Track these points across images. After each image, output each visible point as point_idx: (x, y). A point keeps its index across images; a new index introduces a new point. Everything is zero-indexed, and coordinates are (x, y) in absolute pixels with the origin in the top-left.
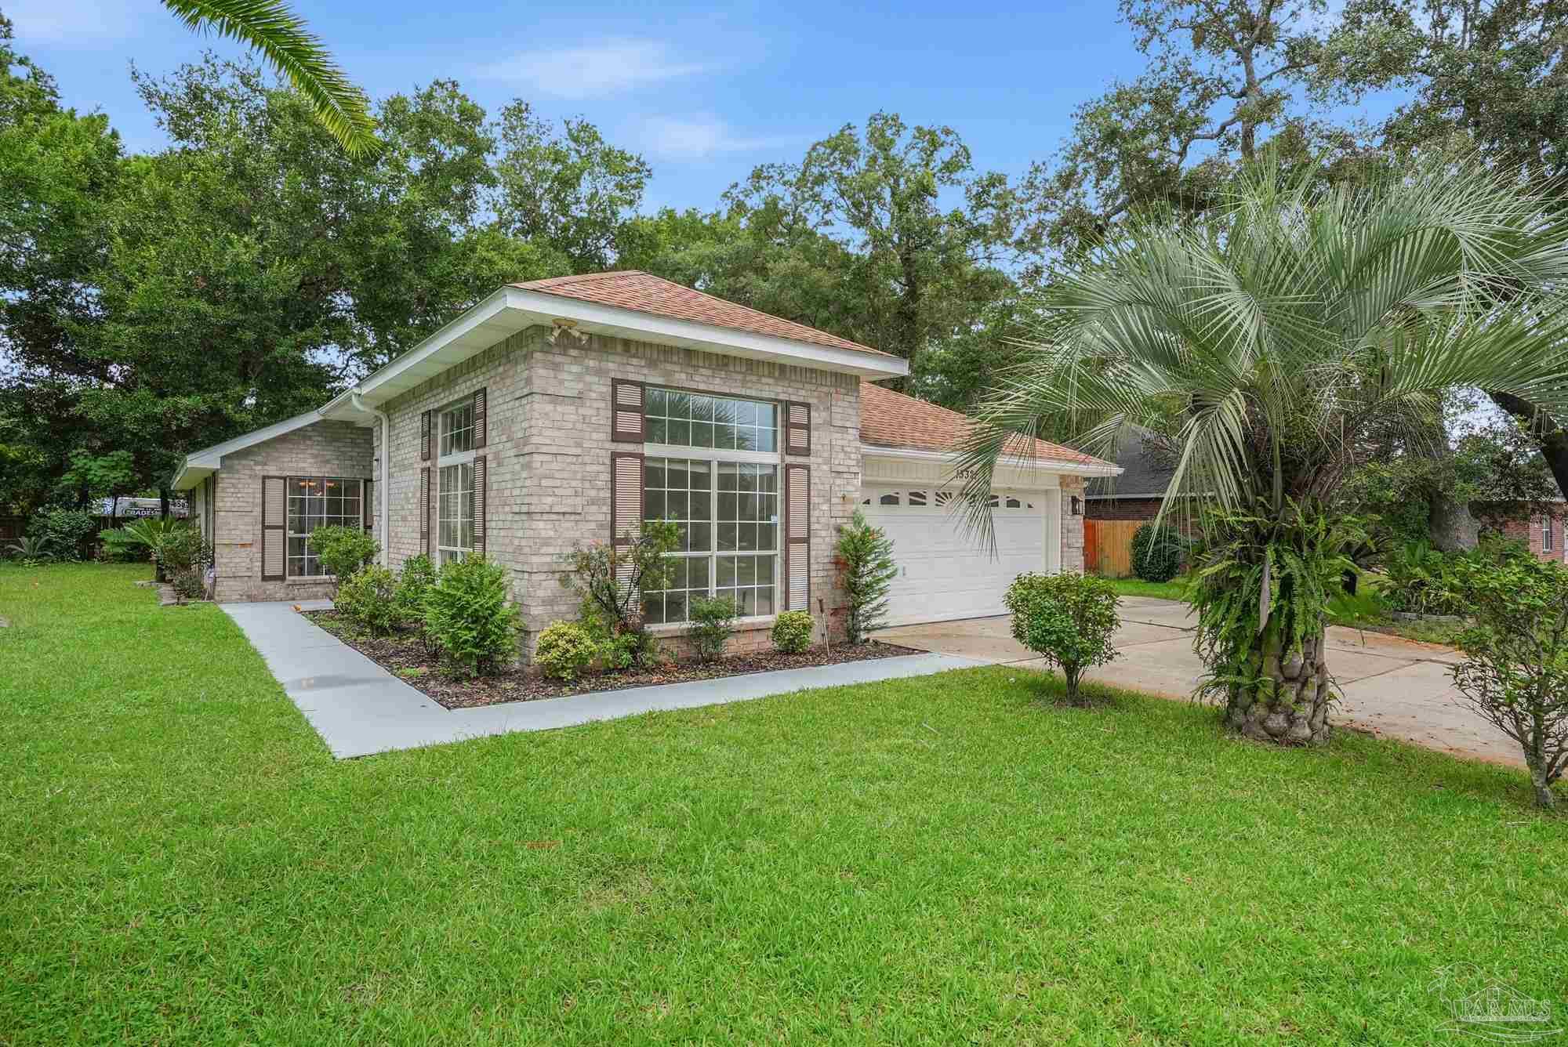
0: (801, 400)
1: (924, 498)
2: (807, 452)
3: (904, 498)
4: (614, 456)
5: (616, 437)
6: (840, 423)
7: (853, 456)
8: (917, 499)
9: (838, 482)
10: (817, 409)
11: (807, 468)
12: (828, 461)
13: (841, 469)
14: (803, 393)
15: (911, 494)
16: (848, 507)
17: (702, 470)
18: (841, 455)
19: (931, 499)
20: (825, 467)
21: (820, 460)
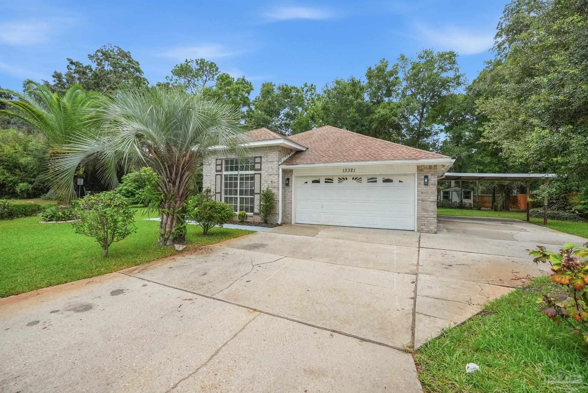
0: (259, 156)
1: (333, 180)
2: (260, 170)
3: (322, 180)
4: (216, 175)
5: (217, 171)
6: (271, 160)
7: (275, 169)
8: (329, 180)
9: (270, 177)
10: (264, 157)
11: (260, 174)
12: (267, 172)
13: (271, 173)
14: (260, 154)
15: (325, 179)
16: (273, 184)
17: (236, 176)
18: (271, 170)
19: (336, 180)
20: (266, 173)
21: (264, 172)
